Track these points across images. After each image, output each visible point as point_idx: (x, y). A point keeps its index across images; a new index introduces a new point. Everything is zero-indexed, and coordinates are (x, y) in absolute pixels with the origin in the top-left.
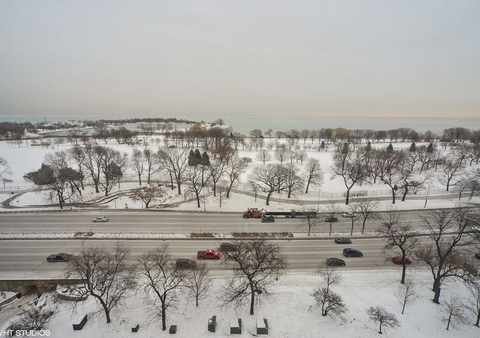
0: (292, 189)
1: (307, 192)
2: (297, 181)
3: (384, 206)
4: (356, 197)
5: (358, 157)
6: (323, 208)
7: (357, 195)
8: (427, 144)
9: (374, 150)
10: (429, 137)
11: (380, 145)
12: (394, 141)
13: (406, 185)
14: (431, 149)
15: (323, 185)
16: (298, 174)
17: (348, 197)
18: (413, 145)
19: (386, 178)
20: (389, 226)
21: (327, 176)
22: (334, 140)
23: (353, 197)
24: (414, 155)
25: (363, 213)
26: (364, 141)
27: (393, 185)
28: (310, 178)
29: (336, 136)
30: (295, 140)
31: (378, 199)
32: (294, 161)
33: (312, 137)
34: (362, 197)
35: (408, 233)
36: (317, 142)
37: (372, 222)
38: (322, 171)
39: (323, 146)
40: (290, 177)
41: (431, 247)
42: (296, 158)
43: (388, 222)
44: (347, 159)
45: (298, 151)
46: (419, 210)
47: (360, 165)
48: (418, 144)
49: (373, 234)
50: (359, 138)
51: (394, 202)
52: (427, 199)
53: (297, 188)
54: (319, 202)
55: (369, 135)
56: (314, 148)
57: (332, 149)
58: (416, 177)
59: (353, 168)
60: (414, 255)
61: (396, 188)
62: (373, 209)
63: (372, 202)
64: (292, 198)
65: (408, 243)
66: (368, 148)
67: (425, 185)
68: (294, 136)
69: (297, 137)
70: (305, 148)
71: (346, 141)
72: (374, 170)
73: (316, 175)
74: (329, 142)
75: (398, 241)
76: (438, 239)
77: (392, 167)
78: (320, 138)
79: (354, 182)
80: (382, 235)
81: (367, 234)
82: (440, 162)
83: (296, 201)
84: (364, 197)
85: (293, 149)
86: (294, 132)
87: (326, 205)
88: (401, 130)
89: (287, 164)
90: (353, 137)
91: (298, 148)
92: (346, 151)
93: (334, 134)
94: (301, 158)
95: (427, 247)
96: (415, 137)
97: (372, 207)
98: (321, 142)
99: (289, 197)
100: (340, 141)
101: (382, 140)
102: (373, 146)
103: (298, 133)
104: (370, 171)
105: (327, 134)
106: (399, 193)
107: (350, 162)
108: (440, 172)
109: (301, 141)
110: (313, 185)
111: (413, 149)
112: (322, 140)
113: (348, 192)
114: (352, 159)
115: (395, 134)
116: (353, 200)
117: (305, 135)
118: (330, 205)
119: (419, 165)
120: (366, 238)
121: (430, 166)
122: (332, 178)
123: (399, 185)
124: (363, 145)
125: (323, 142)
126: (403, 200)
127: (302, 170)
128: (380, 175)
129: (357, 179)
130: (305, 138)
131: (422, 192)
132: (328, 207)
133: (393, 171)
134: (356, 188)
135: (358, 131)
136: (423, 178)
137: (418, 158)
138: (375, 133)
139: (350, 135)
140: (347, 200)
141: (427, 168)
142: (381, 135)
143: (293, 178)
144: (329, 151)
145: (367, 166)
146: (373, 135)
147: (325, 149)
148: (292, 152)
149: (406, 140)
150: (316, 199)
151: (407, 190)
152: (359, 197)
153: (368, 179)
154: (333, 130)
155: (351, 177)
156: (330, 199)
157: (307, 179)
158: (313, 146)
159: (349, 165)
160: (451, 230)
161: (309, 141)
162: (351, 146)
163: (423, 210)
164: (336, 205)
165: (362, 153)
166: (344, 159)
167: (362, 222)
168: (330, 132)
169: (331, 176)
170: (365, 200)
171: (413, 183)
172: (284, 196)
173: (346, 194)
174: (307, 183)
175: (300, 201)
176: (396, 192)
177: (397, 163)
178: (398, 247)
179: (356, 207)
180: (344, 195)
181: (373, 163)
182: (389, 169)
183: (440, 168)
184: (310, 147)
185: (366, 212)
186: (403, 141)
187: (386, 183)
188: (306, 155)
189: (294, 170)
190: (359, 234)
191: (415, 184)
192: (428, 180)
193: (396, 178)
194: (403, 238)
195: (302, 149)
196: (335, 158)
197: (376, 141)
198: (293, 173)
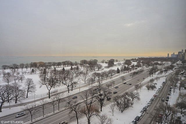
0: (17, 97)
1: (27, 97)
2: (20, 92)
3: (66, 95)
4: (53, 94)
5: (51, 75)
6: (38, 103)
7: (54, 93)
8: (76, 67)
9: (58, 71)
10: (76, 64)
11: (59, 69)
12: (64, 66)
13: (72, 84)
14: (77, 68)
15: (36, 91)
16: (21, 88)
17: (49, 94)
18: (72, 67)
19: (64, 82)
20: (69, 103)
21: (37, 86)
22: (38, 68)
23: (52, 94)
24: (72, 71)
25: (57, 100)
26: (52, 67)
27: (67, 85)
28: (28, 89)
29: (39, 65)
30: (16, 70)
31: (63, 92)
32: (17, 81)
33: (26, 67)
34: (56, 93)
35: (76, 103)
36: (29, 70)
37: (62, 103)
38: (34, 84)
39: (33, 71)
40: (16, 91)
41: (85, 107)
42: (18, 79)
43: (68, 101)
44: (46, 76)
45: (19, 76)
46: (78, 93)
47: (52, 78)
48: (73, 67)
49: (63, 109)
50: (50, 66)
51: (69, 92)
52: (80, 88)
53: (21, 96)
54: (35, 101)
55: (54, 64)
56: (28, 73)
57: (38, 72)
58: (75, 80)
59: (50, 80)
60: (80, 112)
61: (68, 86)
62: (62, 98)
63: (61, 94)
64: (18, 103)
65: (77, 108)
66: (55, 70)
67: (78, 83)
68: (15, 67)
69: (17, 68)
70: (23, 73)
71: (44, 68)
72: (59, 80)
73: (32, 87)
74: (36, 69)
75: (73, 109)
76: (86, 102)
77: (66, 77)
78: (31, 67)
79: (51, 87)
80: (67, 108)
81: (61, 110)
82: (81, 73)
83: (21, 104)
84: (57, 93)
85: (15, 74)
86: (15, 65)
87: (39, 101)
88: (66, 61)
89: (13, 84)
90: (48, 66)
91: (18, 73)
92: (45, 72)
93: (38, 65)
94: (21, 79)
95: (83, 107)
96: (72, 64)
97: (61, 96)
98: (32, 70)
99: (16, 103)
100: (41, 68)
101: (60, 66)
102: (57, 69)
103: (17, 66)
104: (57, 81)
105: (34, 65)
106: (70, 88)
107: (48, 77)
108: (81, 77)
109: (20, 70)
110: (30, 92)
111: (72, 69)
112: (32, 68)
113: (49, 92)
114: (48, 76)
115: (65, 63)
116: (52, 95)
117: (22, 66)
118: (41, 101)
119: (75, 75)
120: (60, 112)
121: (78, 75)
122: (41, 87)
123: (70, 85)
124: (53, 69)
125: (33, 69)
126: (72, 90)
127: (23, 86)
128: (62, 81)
129: (53, 85)
130: (22, 68)
131: (78, 86)
132: (40, 102)
133: (66, 79)
134: (53, 90)
135: (49, 63)
136: (77, 80)
137: (74, 72)
138: (57, 63)
139: (46, 65)
140: (49, 96)
141: (78, 76)
142: (59, 64)
143: (18, 91)
144: (37, 74)
145: (55, 78)
146: (56, 64)
147: (34, 73)
148: (15, 76)
149: (69, 66)
150: (33, 100)
151: (73, 86)
152: (55, 93)
153: (57, 84)
154: (38, 63)
155: (49, 84)
156: (41, 98)
157: (26, 90)
158: (27, 72)
159: (47, 79)
160: (89, 98)
161: (24, 70)
162: (47, 70)
163: (79, 93)
164: (45, 100)
165: (53, 73)
166: (45, 76)
167: (58, 105)
168: (36, 64)
169: (39, 86)
170: (58, 94)
171: (74, 82)
172: (13, 103)
173: (48, 93)
174: (27, 92)
175: (24, 103)
176: (69, 88)
177: (67, 75)
178: (74, 111)
179: (54, 98)
180: (48, 94)
181: (58, 77)
182: (65, 78)
183: (82, 75)
184: (26, 73)
185: (59, 100)
186: (68, 66)
187: (65, 84)
188: (24, 77)
189: (18, 86)
190: (58, 111)
191: (75, 83)
192: (79, 81)
193: (68, 82)
194: (75, 107)
195: (21, 74)
196: (40, 77)
197: (58, 67)
198: (18, 88)
